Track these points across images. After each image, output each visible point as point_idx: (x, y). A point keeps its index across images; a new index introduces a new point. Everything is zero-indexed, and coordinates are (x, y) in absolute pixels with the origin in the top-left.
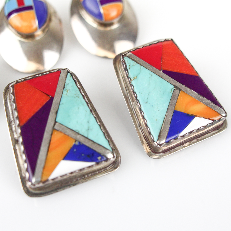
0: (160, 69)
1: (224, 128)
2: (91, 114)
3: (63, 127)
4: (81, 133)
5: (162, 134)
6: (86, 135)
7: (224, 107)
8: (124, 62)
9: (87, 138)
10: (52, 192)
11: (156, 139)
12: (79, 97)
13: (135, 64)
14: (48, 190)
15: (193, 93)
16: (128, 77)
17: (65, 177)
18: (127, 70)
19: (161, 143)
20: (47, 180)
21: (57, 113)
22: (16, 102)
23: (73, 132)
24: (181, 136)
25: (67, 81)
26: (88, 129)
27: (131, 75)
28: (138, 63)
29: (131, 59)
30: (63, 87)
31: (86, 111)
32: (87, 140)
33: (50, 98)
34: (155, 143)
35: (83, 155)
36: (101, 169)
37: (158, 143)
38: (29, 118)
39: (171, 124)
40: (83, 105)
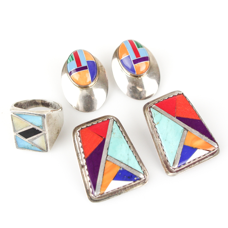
0: (174, 117)
1: (217, 154)
2: (130, 149)
3: (112, 158)
4: (123, 162)
5: (175, 162)
6: (127, 164)
7: (217, 141)
8: (150, 111)
9: (127, 165)
10: (106, 199)
11: (171, 165)
12: (121, 138)
13: (158, 113)
14: (103, 198)
15: (196, 133)
16: (153, 122)
17: (114, 191)
18: (153, 117)
19: (175, 168)
20: (104, 193)
21: (108, 149)
22: (82, 142)
23: (119, 162)
24: (188, 163)
25: (114, 127)
26: (128, 160)
27: (155, 121)
28: (160, 112)
29: (155, 109)
30: (111, 131)
31: (127, 147)
32: (127, 167)
33: (103, 139)
34: (171, 167)
35: (125, 177)
36: (136, 184)
37: (173, 167)
38: (90, 153)
39: (181, 155)
40: (125, 143)
